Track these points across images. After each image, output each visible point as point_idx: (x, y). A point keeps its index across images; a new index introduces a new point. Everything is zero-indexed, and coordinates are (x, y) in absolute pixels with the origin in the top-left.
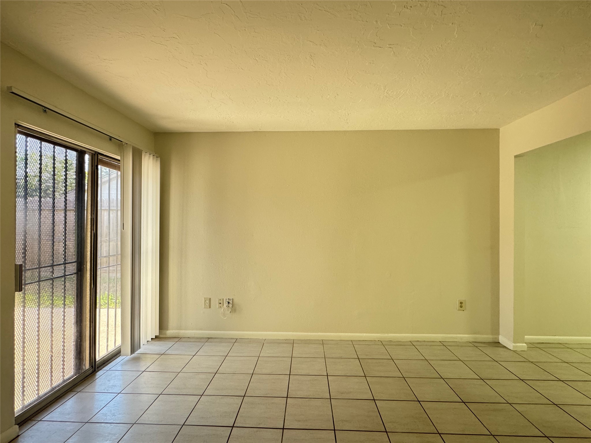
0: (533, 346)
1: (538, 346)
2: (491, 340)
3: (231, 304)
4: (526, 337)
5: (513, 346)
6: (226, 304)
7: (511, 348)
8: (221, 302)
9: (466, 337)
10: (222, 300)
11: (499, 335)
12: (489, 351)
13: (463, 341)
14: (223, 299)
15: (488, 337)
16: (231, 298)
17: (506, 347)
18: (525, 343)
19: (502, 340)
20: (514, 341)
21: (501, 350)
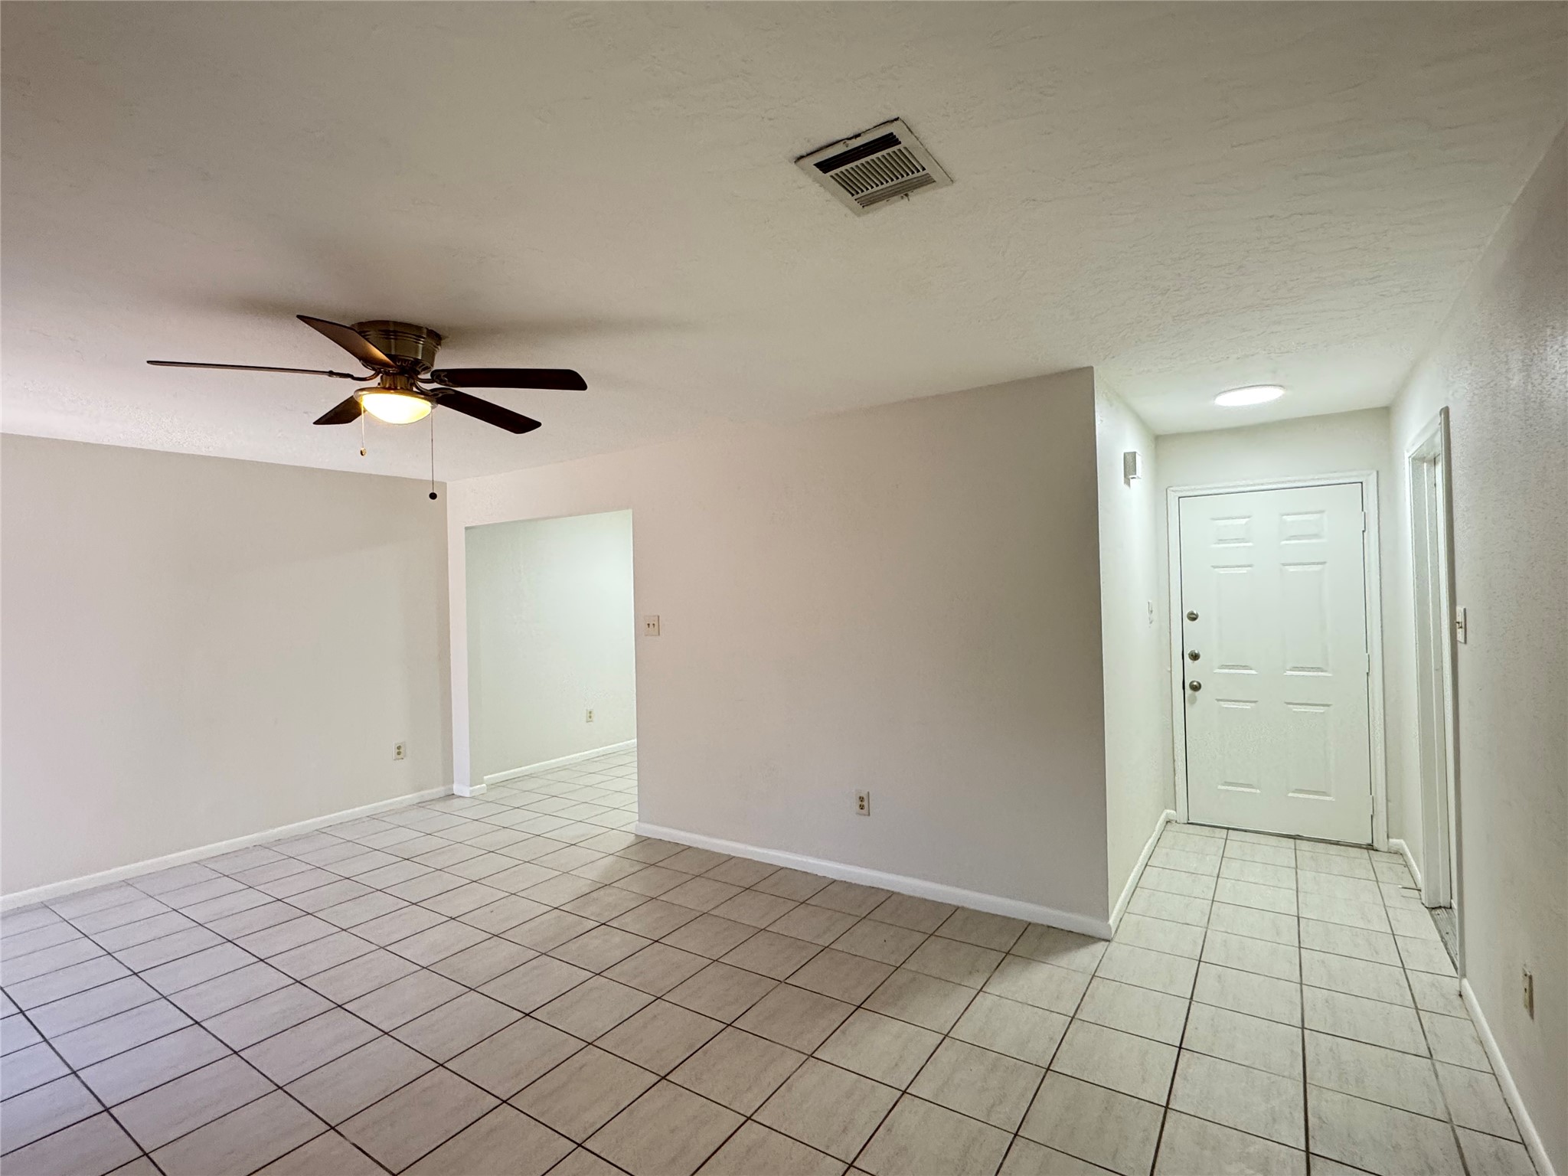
0: (493, 786)
1: (501, 784)
2: (442, 794)
4: (485, 777)
5: (471, 791)
7: (468, 795)
9: (411, 797)
11: (453, 782)
12: (439, 806)
13: (404, 805)
15: (439, 790)
17: (461, 797)
18: (484, 785)
19: (457, 789)
20: (471, 786)
21: (455, 801)
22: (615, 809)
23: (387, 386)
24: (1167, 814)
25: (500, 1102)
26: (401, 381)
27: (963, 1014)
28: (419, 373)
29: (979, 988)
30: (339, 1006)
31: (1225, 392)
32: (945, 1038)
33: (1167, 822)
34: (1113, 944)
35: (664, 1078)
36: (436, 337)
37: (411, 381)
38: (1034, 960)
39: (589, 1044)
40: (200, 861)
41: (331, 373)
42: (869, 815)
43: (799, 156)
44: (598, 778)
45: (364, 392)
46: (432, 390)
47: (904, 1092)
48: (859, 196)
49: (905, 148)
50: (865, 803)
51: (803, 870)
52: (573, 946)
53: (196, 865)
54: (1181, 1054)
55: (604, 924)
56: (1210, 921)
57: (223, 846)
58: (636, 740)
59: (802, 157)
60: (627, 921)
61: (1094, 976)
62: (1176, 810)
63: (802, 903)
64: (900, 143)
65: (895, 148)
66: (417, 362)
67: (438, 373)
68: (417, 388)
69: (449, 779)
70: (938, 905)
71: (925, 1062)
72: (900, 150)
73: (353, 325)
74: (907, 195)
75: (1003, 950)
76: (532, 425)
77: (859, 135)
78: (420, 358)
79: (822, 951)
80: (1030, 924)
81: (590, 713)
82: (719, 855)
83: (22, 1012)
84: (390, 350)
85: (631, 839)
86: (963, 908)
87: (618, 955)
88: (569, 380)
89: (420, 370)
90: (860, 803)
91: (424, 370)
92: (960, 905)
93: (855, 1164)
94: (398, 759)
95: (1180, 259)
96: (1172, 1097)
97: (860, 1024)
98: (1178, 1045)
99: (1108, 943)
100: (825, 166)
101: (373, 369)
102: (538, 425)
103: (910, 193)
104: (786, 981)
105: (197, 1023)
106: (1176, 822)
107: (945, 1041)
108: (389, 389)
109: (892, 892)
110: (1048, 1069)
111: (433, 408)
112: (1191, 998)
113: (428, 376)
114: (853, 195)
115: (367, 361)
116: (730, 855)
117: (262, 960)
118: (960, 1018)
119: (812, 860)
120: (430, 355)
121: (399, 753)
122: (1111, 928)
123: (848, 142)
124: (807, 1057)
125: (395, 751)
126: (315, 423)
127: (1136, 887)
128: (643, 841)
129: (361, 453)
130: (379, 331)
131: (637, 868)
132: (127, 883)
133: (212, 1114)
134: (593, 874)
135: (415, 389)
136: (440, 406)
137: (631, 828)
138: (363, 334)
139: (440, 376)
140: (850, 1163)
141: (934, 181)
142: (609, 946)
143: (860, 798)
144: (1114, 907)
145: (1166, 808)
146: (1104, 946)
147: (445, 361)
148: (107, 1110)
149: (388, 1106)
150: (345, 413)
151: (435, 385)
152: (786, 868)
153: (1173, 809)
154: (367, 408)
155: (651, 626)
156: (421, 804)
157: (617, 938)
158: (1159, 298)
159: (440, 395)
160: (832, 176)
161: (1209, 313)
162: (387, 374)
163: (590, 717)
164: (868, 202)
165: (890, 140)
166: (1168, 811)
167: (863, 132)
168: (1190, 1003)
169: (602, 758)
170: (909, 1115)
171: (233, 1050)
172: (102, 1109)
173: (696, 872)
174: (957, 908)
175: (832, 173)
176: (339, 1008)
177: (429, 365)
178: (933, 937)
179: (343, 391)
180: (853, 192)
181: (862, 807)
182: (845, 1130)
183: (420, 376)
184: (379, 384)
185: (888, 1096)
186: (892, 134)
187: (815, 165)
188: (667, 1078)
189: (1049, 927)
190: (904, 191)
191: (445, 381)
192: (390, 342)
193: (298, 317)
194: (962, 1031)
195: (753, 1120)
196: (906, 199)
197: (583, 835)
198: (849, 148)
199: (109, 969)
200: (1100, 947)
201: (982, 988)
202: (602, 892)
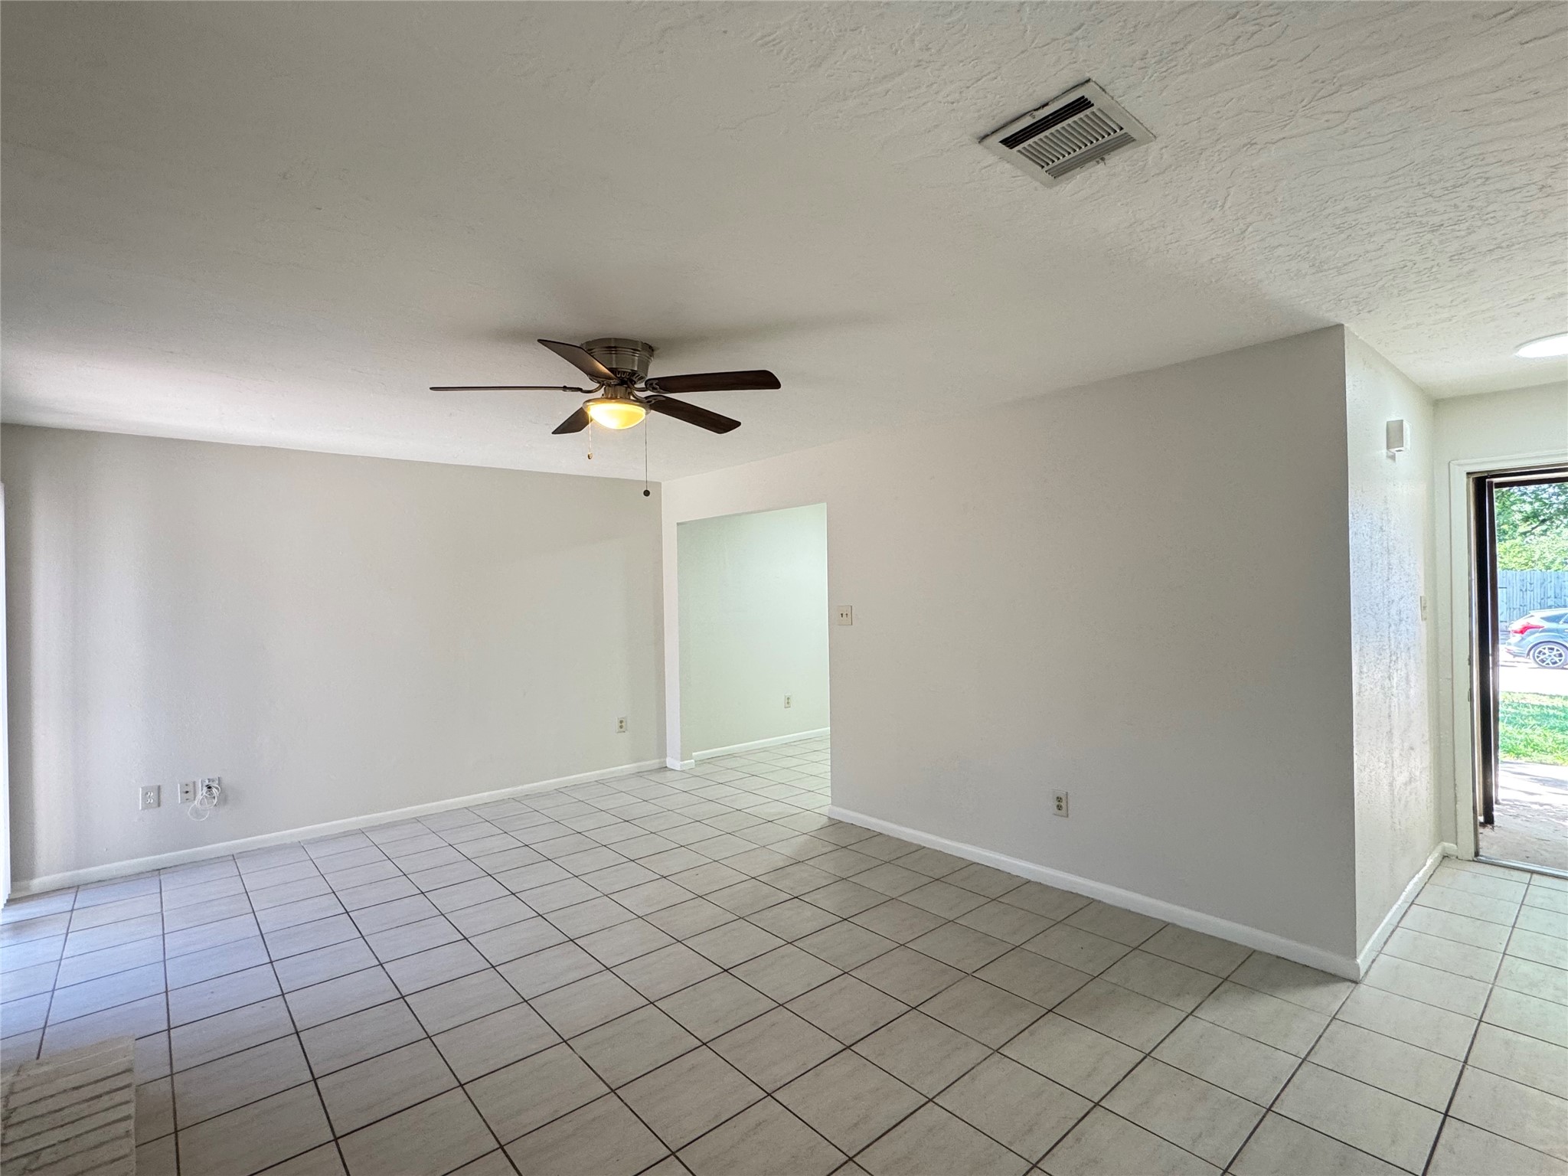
0: (701, 762)
1: (708, 761)
2: (656, 767)
3: (217, 788)
4: (694, 754)
5: (681, 766)
6: (202, 792)
7: (679, 769)
8: (190, 788)
9: (628, 767)
10: (191, 785)
11: (666, 756)
12: (656, 777)
13: (625, 774)
14: (194, 783)
15: (654, 763)
16: (215, 776)
17: (673, 770)
18: (693, 761)
19: (670, 762)
20: (682, 761)
21: (668, 774)
22: (810, 791)
23: (609, 396)
24: (1444, 848)
25: (701, 1044)
26: (622, 389)
27: (1167, 1036)
28: (635, 383)
29: (1189, 1011)
30: (572, 940)
31: (1531, 341)
32: (1145, 1058)
33: (1444, 857)
34: (1362, 988)
35: (849, 1047)
36: (650, 349)
37: (629, 390)
38: (1257, 991)
39: (780, 1005)
40: (470, 807)
41: (565, 388)
42: (1067, 816)
43: (982, 135)
44: (795, 762)
45: (591, 403)
46: (646, 398)
47: (1097, 1104)
48: (1050, 167)
49: (1099, 110)
50: (1063, 804)
51: (997, 867)
52: (768, 914)
53: (466, 811)
54: (1446, 1124)
55: (797, 897)
56: (1499, 977)
57: (485, 796)
58: (829, 728)
59: (986, 136)
60: (816, 897)
61: (1334, 1018)
62: (1456, 844)
63: (993, 900)
64: (1093, 105)
65: (1088, 112)
66: (634, 373)
67: (651, 382)
68: (634, 396)
69: (662, 752)
70: (1144, 919)
71: (1121, 1078)
72: (1093, 113)
73: (582, 344)
74: (1103, 159)
75: (1220, 975)
76: (734, 424)
77: (1046, 104)
78: (636, 369)
79: (1013, 949)
80: (1255, 951)
81: (788, 699)
82: (911, 844)
83: (347, 912)
84: (611, 364)
85: (824, 821)
86: (1174, 925)
87: (810, 927)
88: (765, 380)
89: (636, 380)
90: (1058, 803)
91: (639, 379)
92: (1170, 921)
93: (1039, 1165)
94: (621, 732)
95: (1455, 187)
96: (1431, 1168)
97: (1050, 1028)
98: (1444, 1111)
99: (1354, 985)
100: (1011, 142)
101: (599, 382)
102: (738, 424)
103: (1106, 157)
104: (974, 975)
105: (465, 938)
106: (1457, 857)
107: (1146, 1060)
108: (611, 398)
109: (1092, 899)
110: (1269, 1109)
111: (647, 414)
112: (1465, 1062)
113: (643, 385)
114: (1043, 167)
115: (594, 375)
116: (920, 846)
117: (513, 894)
118: (1165, 1039)
119: (1003, 858)
120: (645, 366)
121: (621, 727)
122: (1359, 969)
123: (1035, 113)
124: (992, 1051)
125: (618, 724)
126: (553, 433)
127: (1397, 926)
128: (835, 824)
129: (589, 456)
130: (602, 347)
131: (830, 849)
132: (417, 820)
133: (475, 1014)
134: (788, 850)
135: (632, 398)
136: (653, 411)
137: (825, 810)
138: (590, 352)
139: (652, 384)
140: (1034, 1163)
141: (1134, 140)
142: (801, 919)
143: (1058, 798)
144: (1363, 947)
145: (1442, 840)
146: (1348, 987)
147: (657, 370)
148: (429, 1037)
149: (608, 1031)
150: (576, 423)
151: (649, 393)
152: (978, 864)
153: (1453, 843)
154: (593, 417)
155: (844, 616)
156: (639, 774)
157: (809, 911)
158: (1429, 236)
159: (653, 402)
160: (1019, 151)
161: (1501, 248)
162: (609, 385)
163: (788, 703)
164: (1059, 172)
165: (1082, 104)
166: (1446, 844)
167: (1051, 100)
168: (1463, 1067)
169: (798, 743)
170: (1100, 1128)
171: (491, 964)
172: (399, 996)
173: (886, 859)
174: (1167, 924)
175: (1020, 147)
176: (571, 942)
177: (643, 375)
178: (1137, 952)
179: (574, 403)
180: (1043, 164)
181: (1059, 808)
182: (1030, 1130)
183: (636, 386)
184: (603, 395)
185: (1080, 1107)
186: (1083, 97)
187: (1000, 142)
188: (852, 1048)
189: (1278, 957)
190: (1099, 154)
191: (656, 389)
192: (612, 358)
193: (539, 341)
194: (1164, 1053)
195: (934, 1102)
196: (1102, 164)
197: (780, 813)
198: (1035, 120)
199: (404, 887)
200: (1343, 989)
201: (1192, 1012)
202: (796, 868)
